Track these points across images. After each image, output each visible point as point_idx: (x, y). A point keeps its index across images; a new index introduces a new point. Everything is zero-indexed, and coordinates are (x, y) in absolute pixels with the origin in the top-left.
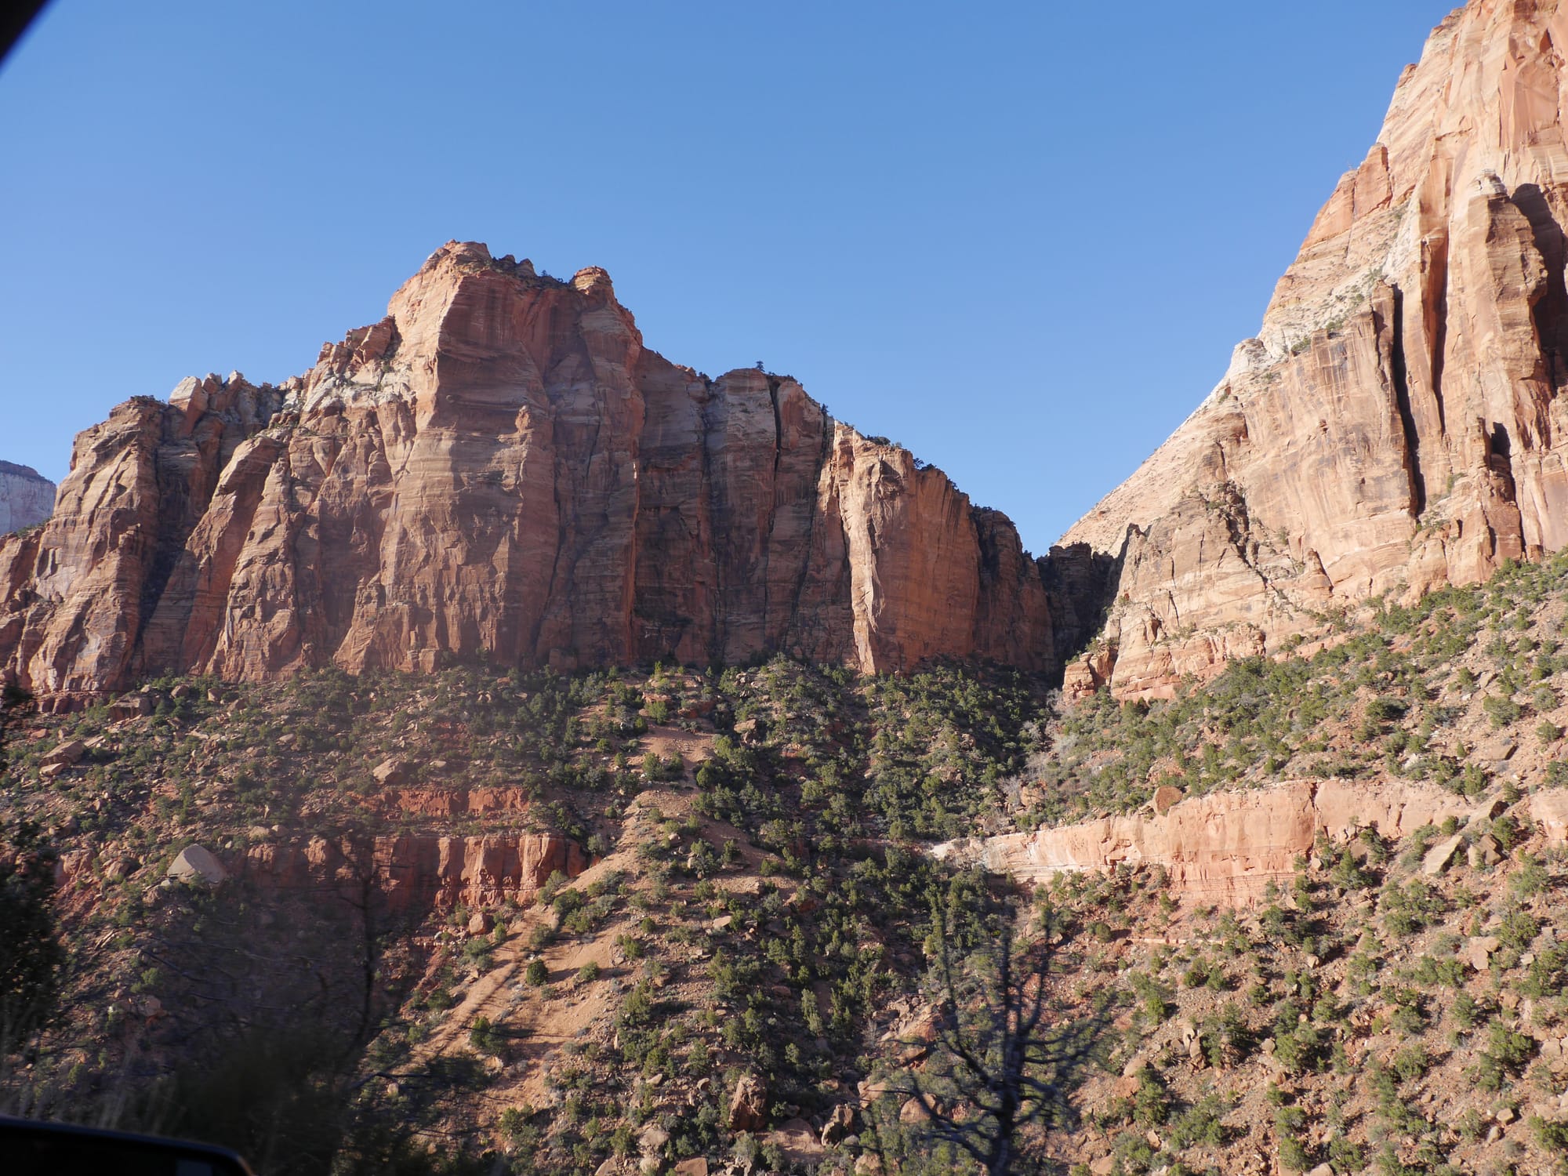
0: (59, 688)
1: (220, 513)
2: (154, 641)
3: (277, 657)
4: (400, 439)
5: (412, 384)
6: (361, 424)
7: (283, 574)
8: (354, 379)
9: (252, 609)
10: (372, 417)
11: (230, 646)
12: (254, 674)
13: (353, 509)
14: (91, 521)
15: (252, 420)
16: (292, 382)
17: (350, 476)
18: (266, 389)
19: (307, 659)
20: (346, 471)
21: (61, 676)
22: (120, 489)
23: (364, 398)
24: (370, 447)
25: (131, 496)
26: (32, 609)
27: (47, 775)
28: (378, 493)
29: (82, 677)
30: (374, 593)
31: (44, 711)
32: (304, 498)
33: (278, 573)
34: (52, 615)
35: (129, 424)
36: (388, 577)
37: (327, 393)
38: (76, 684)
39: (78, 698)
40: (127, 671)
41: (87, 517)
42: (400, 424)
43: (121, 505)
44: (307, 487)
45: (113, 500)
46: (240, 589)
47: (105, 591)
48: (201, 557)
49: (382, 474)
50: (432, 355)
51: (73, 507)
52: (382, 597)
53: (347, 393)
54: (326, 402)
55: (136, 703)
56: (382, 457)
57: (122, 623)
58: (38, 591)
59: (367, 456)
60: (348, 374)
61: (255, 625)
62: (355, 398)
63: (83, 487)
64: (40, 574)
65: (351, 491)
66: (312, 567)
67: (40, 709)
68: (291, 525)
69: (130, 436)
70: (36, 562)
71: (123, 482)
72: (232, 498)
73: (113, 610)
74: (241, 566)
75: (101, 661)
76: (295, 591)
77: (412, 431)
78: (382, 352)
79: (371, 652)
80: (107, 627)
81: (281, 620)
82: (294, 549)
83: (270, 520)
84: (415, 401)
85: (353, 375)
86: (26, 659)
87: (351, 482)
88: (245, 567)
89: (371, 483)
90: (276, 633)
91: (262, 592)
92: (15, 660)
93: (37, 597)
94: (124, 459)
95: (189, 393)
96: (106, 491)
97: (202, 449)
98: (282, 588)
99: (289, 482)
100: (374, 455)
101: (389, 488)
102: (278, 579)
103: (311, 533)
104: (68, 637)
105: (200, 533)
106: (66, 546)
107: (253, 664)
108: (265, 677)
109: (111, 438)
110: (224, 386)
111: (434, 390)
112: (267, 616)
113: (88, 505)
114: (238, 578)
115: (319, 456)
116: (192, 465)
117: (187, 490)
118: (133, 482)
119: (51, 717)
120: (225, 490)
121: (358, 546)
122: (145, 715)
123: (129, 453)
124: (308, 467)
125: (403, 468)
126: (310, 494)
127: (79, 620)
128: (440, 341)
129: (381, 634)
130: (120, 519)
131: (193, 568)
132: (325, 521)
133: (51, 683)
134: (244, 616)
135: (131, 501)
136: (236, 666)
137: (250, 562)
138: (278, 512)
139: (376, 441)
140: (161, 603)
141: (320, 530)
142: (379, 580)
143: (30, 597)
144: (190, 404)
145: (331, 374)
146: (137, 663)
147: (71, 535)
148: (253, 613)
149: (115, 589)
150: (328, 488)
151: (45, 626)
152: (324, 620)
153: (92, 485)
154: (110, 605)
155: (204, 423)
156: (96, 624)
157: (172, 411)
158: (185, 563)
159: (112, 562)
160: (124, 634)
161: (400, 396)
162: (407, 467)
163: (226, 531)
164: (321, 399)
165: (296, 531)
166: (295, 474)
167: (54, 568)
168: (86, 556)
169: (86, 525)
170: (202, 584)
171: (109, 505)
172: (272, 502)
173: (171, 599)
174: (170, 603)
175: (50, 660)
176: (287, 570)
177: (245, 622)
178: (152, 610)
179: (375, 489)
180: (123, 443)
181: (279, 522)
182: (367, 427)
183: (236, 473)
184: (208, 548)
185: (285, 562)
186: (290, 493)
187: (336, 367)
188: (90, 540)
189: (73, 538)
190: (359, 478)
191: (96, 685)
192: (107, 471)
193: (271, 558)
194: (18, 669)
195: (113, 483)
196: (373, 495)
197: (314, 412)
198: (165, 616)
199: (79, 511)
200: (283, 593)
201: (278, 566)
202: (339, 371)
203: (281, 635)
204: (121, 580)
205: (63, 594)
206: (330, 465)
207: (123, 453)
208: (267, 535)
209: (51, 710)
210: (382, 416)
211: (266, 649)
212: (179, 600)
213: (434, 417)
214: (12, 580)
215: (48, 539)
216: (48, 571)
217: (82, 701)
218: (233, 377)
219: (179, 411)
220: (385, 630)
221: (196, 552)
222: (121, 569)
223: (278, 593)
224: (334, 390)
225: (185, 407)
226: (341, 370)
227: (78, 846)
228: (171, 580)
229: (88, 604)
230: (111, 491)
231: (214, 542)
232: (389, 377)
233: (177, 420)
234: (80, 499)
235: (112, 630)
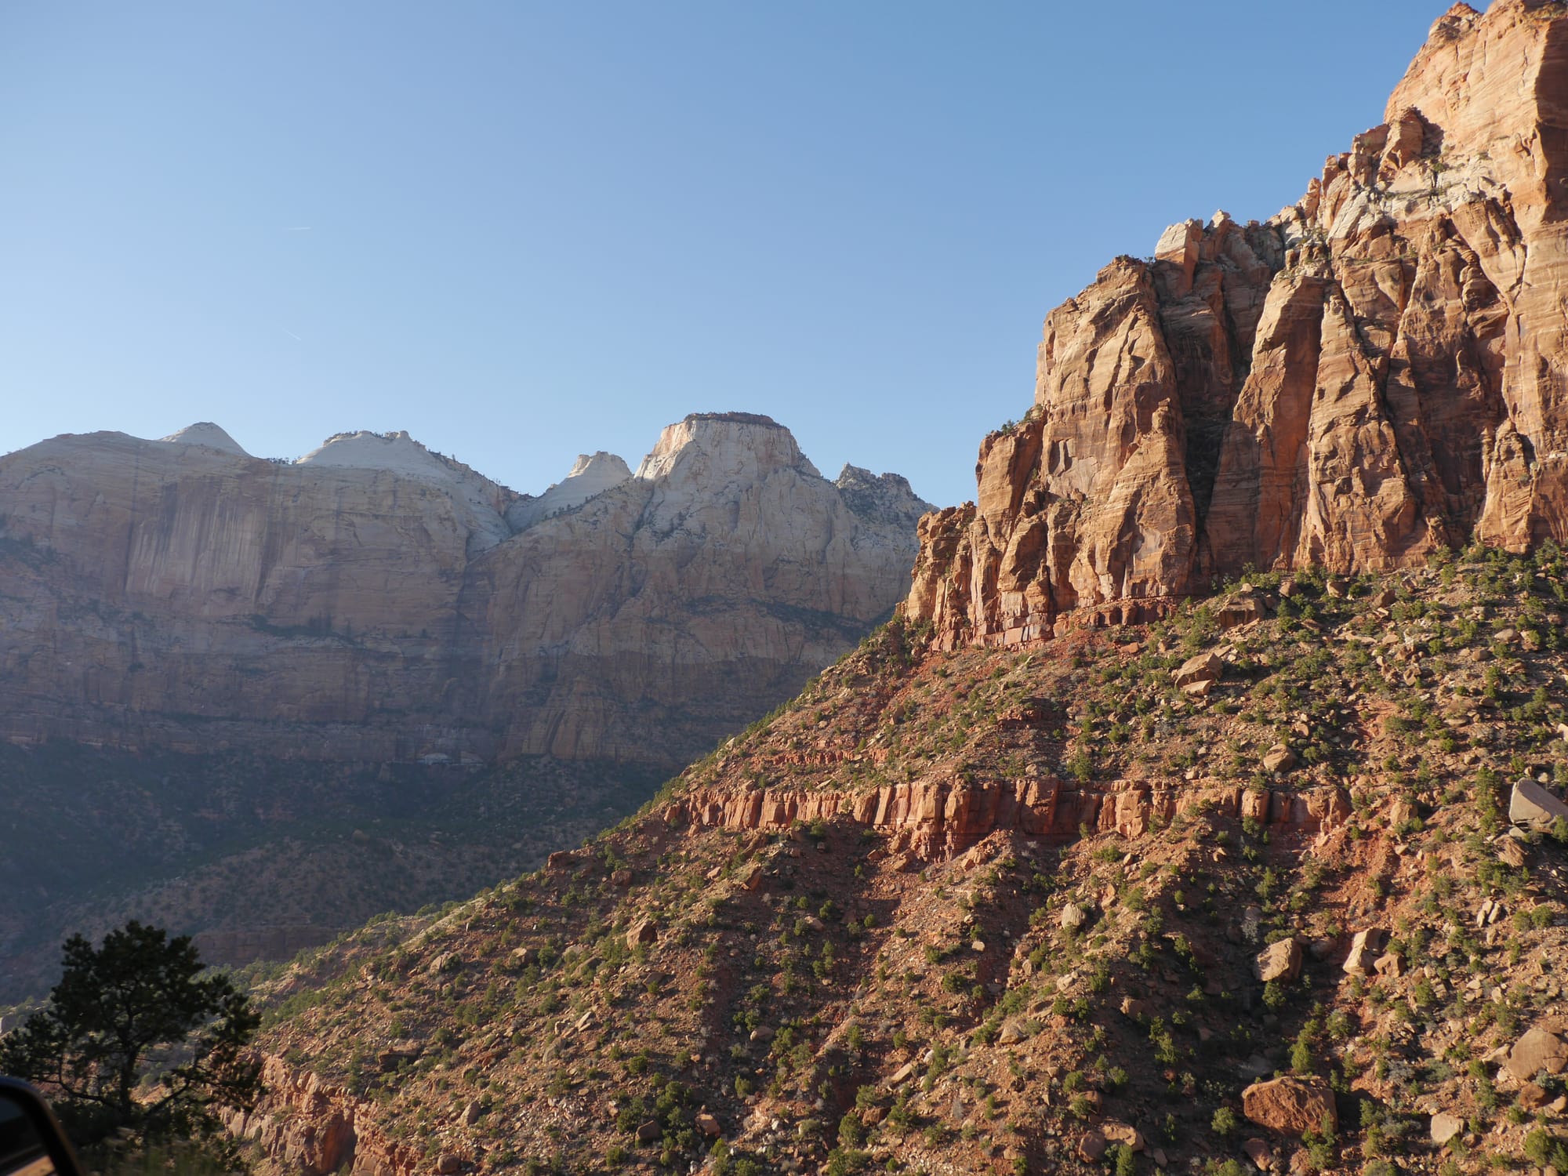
0: (1117, 596)
1: (1269, 372)
2: (1220, 533)
3: (1398, 540)
4: (1502, 246)
5: (1496, 175)
6: (1432, 237)
7: (1381, 434)
8: (1391, 189)
9: (1348, 482)
10: (1447, 227)
11: (1328, 528)
12: (1370, 563)
13: (1452, 345)
14: (1108, 403)
15: (1254, 263)
16: (1292, 214)
17: (1438, 303)
18: (1254, 226)
19: (1440, 537)
20: (1429, 298)
21: (1118, 583)
22: (1137, 361)
23: (1422, 206)
24: (1458, 264)
25: (1152, 367)
26: (1051, 514)
27: (1197, 695)
28: (1483, 319)
29: (1145, 582)
30: (1516, 446)
31: (1113, 623)
32: (1381, 340)
33: (1374, 433)
34: (1079, 515)
35: (1124, 288)
36: (1530, 423)
37: (1364, 211)
38: (1138, 590)
39: (1147, 605)
40: (1196, 570)
41: (1101, 399)
42: (1496, 228)
43: (1141, 379)
44: (1379, 326)
45: (1131, 375)
46: (1327, 459)
47: (1155, 478)
48: (1254, 428)
49: (1485, 294)
50: (1528, 129)
51: (1079, 389)
52: (1528, 450)
53: (1395, 208)
54: (1366, 223)
55: (1250, 605)
56: (1478, 272)
57: (1182, 513)
58: (1053, 490)
59: (1456, 275)
60: (1380, 185)
61: (1358, 501)
62: (1409, 210)
63: (1086, 366)
64: (1052, 467)
65: (1443, 322)
66: (1415, 423)
67: (1107, 621)
68: (1374, 375)
69: (1129, 302)
70: (1045, 458)
71: (1137, 353)
72: (1281, 352)
73: (1169, 500)
74: (1319, 431)
75: (1166, 558)
76: (1399, 454)
77: (1515, 235)
78: (1418, 150)
79: (1534, 521)
80: (1166, 521)
81: (1392, 492)
82: (1387, 405)
83: (1344, 372)
84: (1507, 196)
85: (1389, 185)
86: (1064, 564)
87: (1441, 311)
88: (1326, 432)
89: (1470, 308)
90: (1389, 508)
91: (1356, 460)
92: (1047, 569)
93: (1053, 498)
94: (1132, 327)
95: (1182, 242)
96: (1118, 366)
97: (1210, 301)
98: (1383, 452)
99: (1356, 324)
100: (1465, 274)
101: (1497, 311)
102: (1376, 441)
103: (1403, 380)
104: (1120, 536)
105: (1247, 400)
106: (1078, 436)
107: (1366, 550)
108: (1386, 565)
109: (1108, 307)
110: (1209, 230)
111: (1539, 174)
112: (1371, 488)
113: (1099, 386)
114: (1318, 445)
115: (1386, 286)
116: (1210, 323)
117: (1208, 353)
118: (1152, 351)
119: (1124, 628)
120: (1270, 345)
121: (1468, 390)
122: (1264, 618)
123: (1136, 320)
124: (1374, 301)
125: (1519, 281)
126: (1387, 335)
127: (1130, 516)
128: (1540, 110)
129: (1544, 497)
130: (1146, 398)
131: (1248, 440)
132: (1418, 364)
133: (1106, 590)
134: (1339, 491)
135: (1153, 373)
136: (1343, 553)
137: (1331, 426)
138: (1352, 360)
139: (1465, 255)
140: (1217, 488)
141: (1413, 375)
142: (1513, 428)
143: (1044, 498)
144: (1186, 254)
145: (1358, 188)
146: (1205, 560)
147: (1082, 423)
148: (1350, 487)
149: (1168, 475)
150: (1411, 323)
151: (1073, 527)
152: (1442, 488)
153: (1096, 362)
154: (1166, 494)
155: (1204, 276)
156: (1151, 517)
157: (1163, 267)
158: (1236, 437)
159: (1155, 443)
160: (1188, 527)
161: (1482, 194)
162: (1526, 278)
163: (1281, 394)
164: (1358, 219)
165: (1382, 379)
166: (1359, 312)
167: (1068, 462)
168: (1112, 443)
169: (1101, 408)
170: (1265, 460)
171: (1128, 381)
172: (1339, 350)
173: (1229, 482)
174: (1230, 487)
175: (1101, 565)
176: (1385, 430)
177: (1343, 500)
178: (1209, 496)
179: (1478, 314)
180: (1123, 310)
181: (1357, 372)
182: (1443, 240)
183: (1282, 322)
184: (1261, 416)
185: (1379, 420)
186: (1359, 336)
187: (1361, 179)
188: (1112, 424)
189: (1087, 425)
190: (1452, 306)
191: (1164, 589)
192: (1112, 344)
193: (1360, 416)
194: (1053, 579)
195: (1126, 356)
196: (1476, 323)
197: (1352, 237)
198: (1226, 501)
199: (1087, 394)
200: (1385, 458)
201: (1372, 425)
202: (1366, 182)
203: (1396, 511)
204: (1170, 464)
205: (1084, 491)
206: (1405, 296)
207: (1131, 316)
208: (1346, 390)
209: (1119, 621)
210: (1462, 224)
211: (1380, 529)
212: (1238, 482)
213: (1548, 210)
214: (1012, 482)
215: (1055, 432)
216: (1062, 465)
217: (1154, 608)
218: (1218, 220)
219: (1173, 266)
220: (1548, 490)
221: (1248, 422)
222: (1169, 451)
223: (1378, 459)
224: (1371, 206)
225: (1180, 259)
226: (1370, 182)
227: (1312, 782)
228: (1224, 459)
229: (1137, 495)
230: (1126, 365)
231: (1269, 409)
232: (1443, 179)
233: (1172, 278)
234: (1086, 380)
235: (1173, 522)
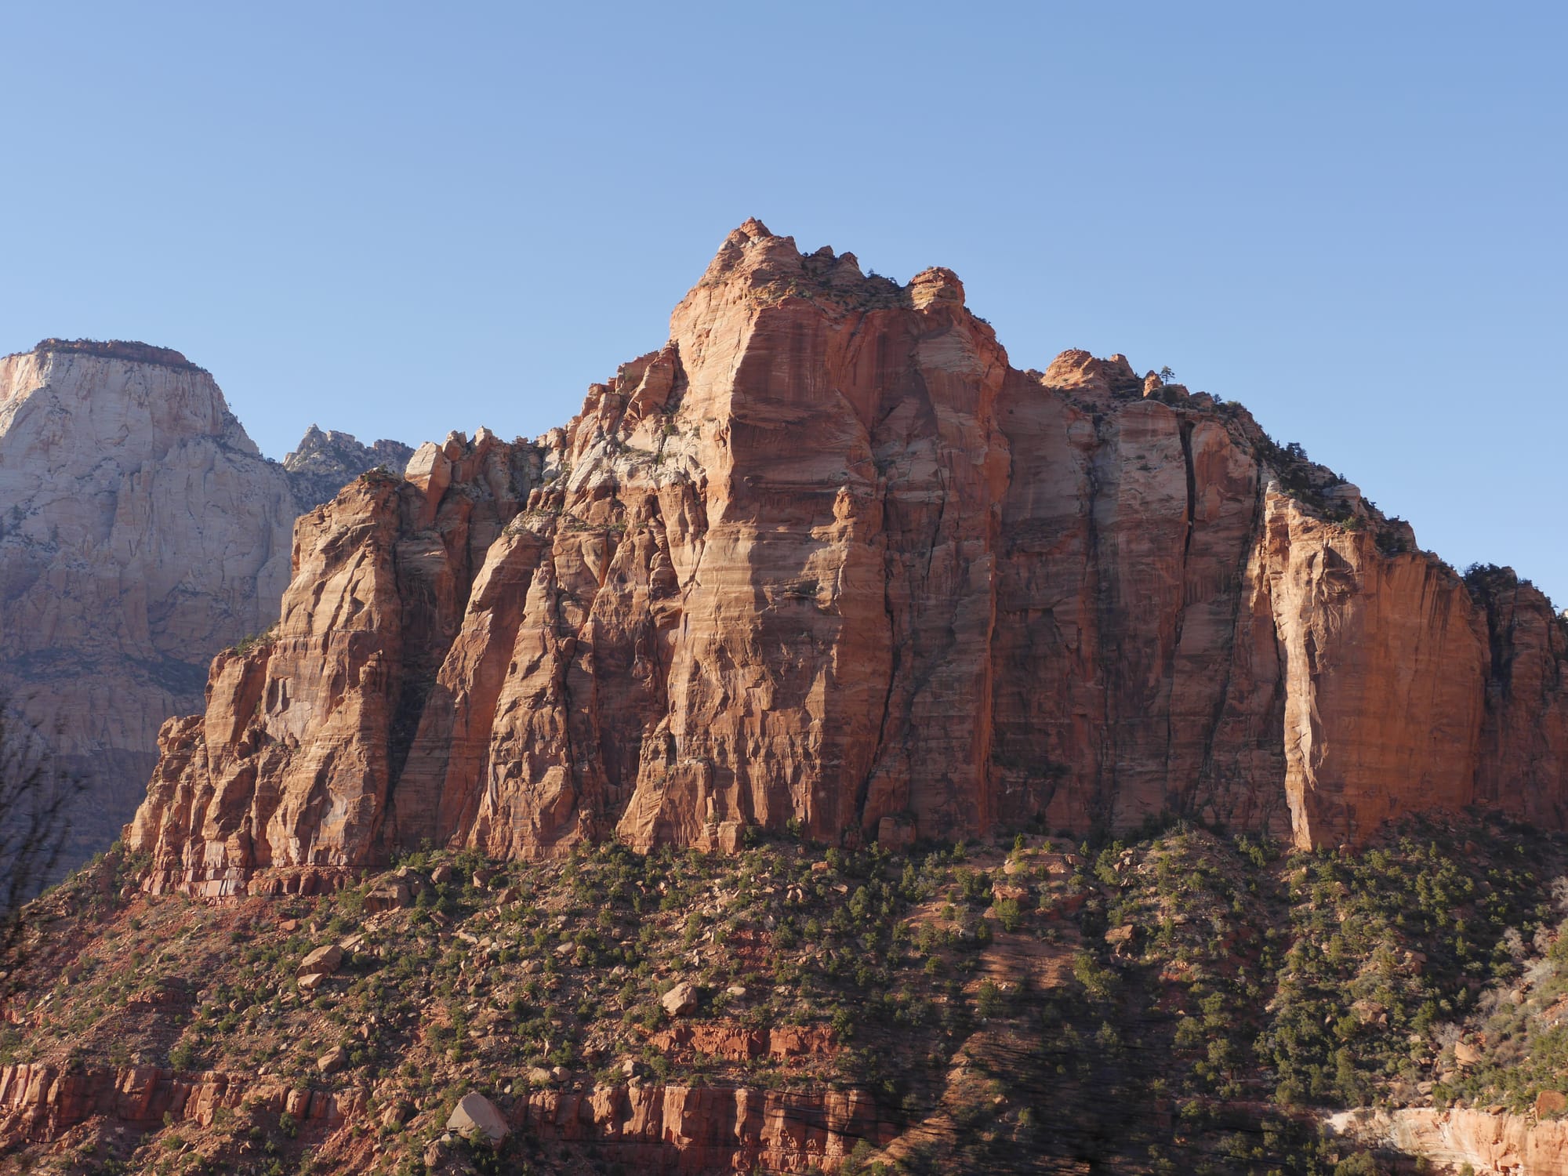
0: (303, 861)
1: (475, 636)
2: (407, 803)
3: (550, 830)
4: (688, 538)
5: (700, 458)
6: (639, 513)
7: (552, 721)
8: (629, 443)
9: (518, 766)
10: (652, 504)
11: (495, 812)
12: (524, 850)
13: (634, 631)
14: (325, 646)
15: (506, 497)
16: (553, 439)
17: (629, 586)
18: (521, 444)
19: (586, 830)
20: (623, 580)
21: (304, 847)
22: (357, 604)
23: (642, 474)
24: (651, 548)
25: (369, 613)
26: (263, 758)
27: (306, 988)
28: (663, 609)
29: (328, 849)
30: (662, 747)
31: (290, 891)
32: (574, 617)
33: (546, 719)
34: (288, 764)
35: (361, 516)
36: (678, 723)
37: (597, 465)
38: (322, 857)
39: (325, 876)
40: (378, 841)
41: (320, 641)
42: (688, 516)
43: (358, 627)
44: (577, 601)
45: (349, 620)
46: (504, 739)
47: (348, 742)
48: (454, 694)
49: (667, 586)
50: (724, 422)
51: (302, 625)
52: (671, 750)
53: (622, 467)
54: (596, 480)
55: (394, 892)
56: (667, 562)
57: (369, 782)
58: (269, 731)
59: (648, 559)
60: (621, 435)
61: (523, 787)
62: (631, 474)
63: (312, 600)
64: (270, 708)
65: (629, 607)
66: (586, 711)
67: (285, 890)
68: (560, 656)
69: (363, 532)
70: (264, 694)
71: (359, 596)
72: (488, 616)
73: (359, 766)
74: (504, 708)
75: (349, 827)
76: (568, 742)
77: (702, 525)
78: (662, 401)
79: (661, 824)
80: (353, 788)
81: (553, 780)
82: (564, 688)
83: (534, 649)
84: (705, 482)
85: (628, 436)
86: (263, 820)
87: (630, 596)
88: (507, 712)
89: (654, 596)
90: (548, 797)
91: (529, 744)
92: (249, 820)
93: (268, 739)
94: (358, 565)
95: (428, 467)
96: (340, 607)
97: (448, 542)
98: (552, 738)
99: (555, 596)
100: (657, 558)
101: (675, 604)
102: (547, 727)
103: (585, 665)
104: (310, 799)
105: (452, 663)
106: (297, 676)
107: (522, 837)
108: (537, 854)
109: (341, 535)
110: (469, 446)
111: (727, 471)
112: (537, 775)
113: (321, 625)
114: (500, 725)
115: (589, 560)
116: (437, 569)
117: (433, 600)
118: (371, 596)
119: (298, 899)
120: (480, 607)
121: (642, 680)
122: (404, 906)
123: (363, 557)
124: (577, 574)
125: (692, 578)
126: (580, 612)
127: (321, 778)
128: (734, 404)
129: (671, 801)
130: (359, 646)
131: (447, 708)
132: (599, 650)
133: (294, 854)
134: (510, 774)
135: (370, 620)
136: (503, 839)
137: (514, 705)
138: (543, 637)
139: (658, 540)
140: (412, 754)
141: (595, 660)
142: (667, 727)
143: (260, 738)
144: (431, 482)
145: (601, 436)
146: (389, 831)
147: (302, 662)
148: (520, 771)
149: (360, 740)
150: (602, 604)
151: (280, 777)
152: (604, 778)
153: (323, 596)
154: (355, 761)
155: (448, 507)
156: (340, 782)
157: (410, 491)
158: (436, 701)
159: (354, 704)
160: (373, 796)
161: (686, 475)
162: (698, 577)
163: (482, 660)
164: (590, 473)
165: (565, 662)
166: (561, 585)
167: (286, 704)
168: (323, 693)
169: (319, 651)
170: (458, 730)
171: (345, 626)
172: (535, 624)
173: (423, 748)
174: (423, 754)
175: (290, 828)
176: (557, 716)
177: (511, 784)
178: (404, 761)
179: (659, 605)
180: (356, 541)
181: (545, 652)
182: (647, 518)
183: (492, 584)
184: (463, 682)
185: (554, 705)
186: (556, 611)
187: (606, 424)
188: (326, 672)
189: (306, 666)
190: (639, 589)
191: (344, 859)
192: (339, 580)
193: (538, 699)
194: (254, 832)
195: (348, 598)
196: (657, 613)
197: (581, 493)
198: (418, 770)
199: (309, 632)
200: (554, 745)
201: (547, 710)
202: (609, 430)
203: (553, 801)
204: (365, 728)
205: (298, 736)
206: (604, 570)
207: (357, 556)
208: (532, 668)
209: (297, 891)
210: (664, 503)
211: (537, 817)
212: (432, 749)
213: (729, 508)
214: (236, 713)
215: (276, 667)
216: (279, 706)
217: (331, 879)
218: (480, 437)
219: (417, 491)
220: (676, 795)
221: (450, 686)
222: (364, 714)
223: (547, 745)
224: (605, 461)
225: (425, 486)
226: (613, 430)
227: (349, 1083)
228: (422, 723)
229: (330, 758)
230: (346, 607)
231: (470, 675)
232: (673, 443)
233: (416, 503)
234: (311, 616)
235: (359, 791)
